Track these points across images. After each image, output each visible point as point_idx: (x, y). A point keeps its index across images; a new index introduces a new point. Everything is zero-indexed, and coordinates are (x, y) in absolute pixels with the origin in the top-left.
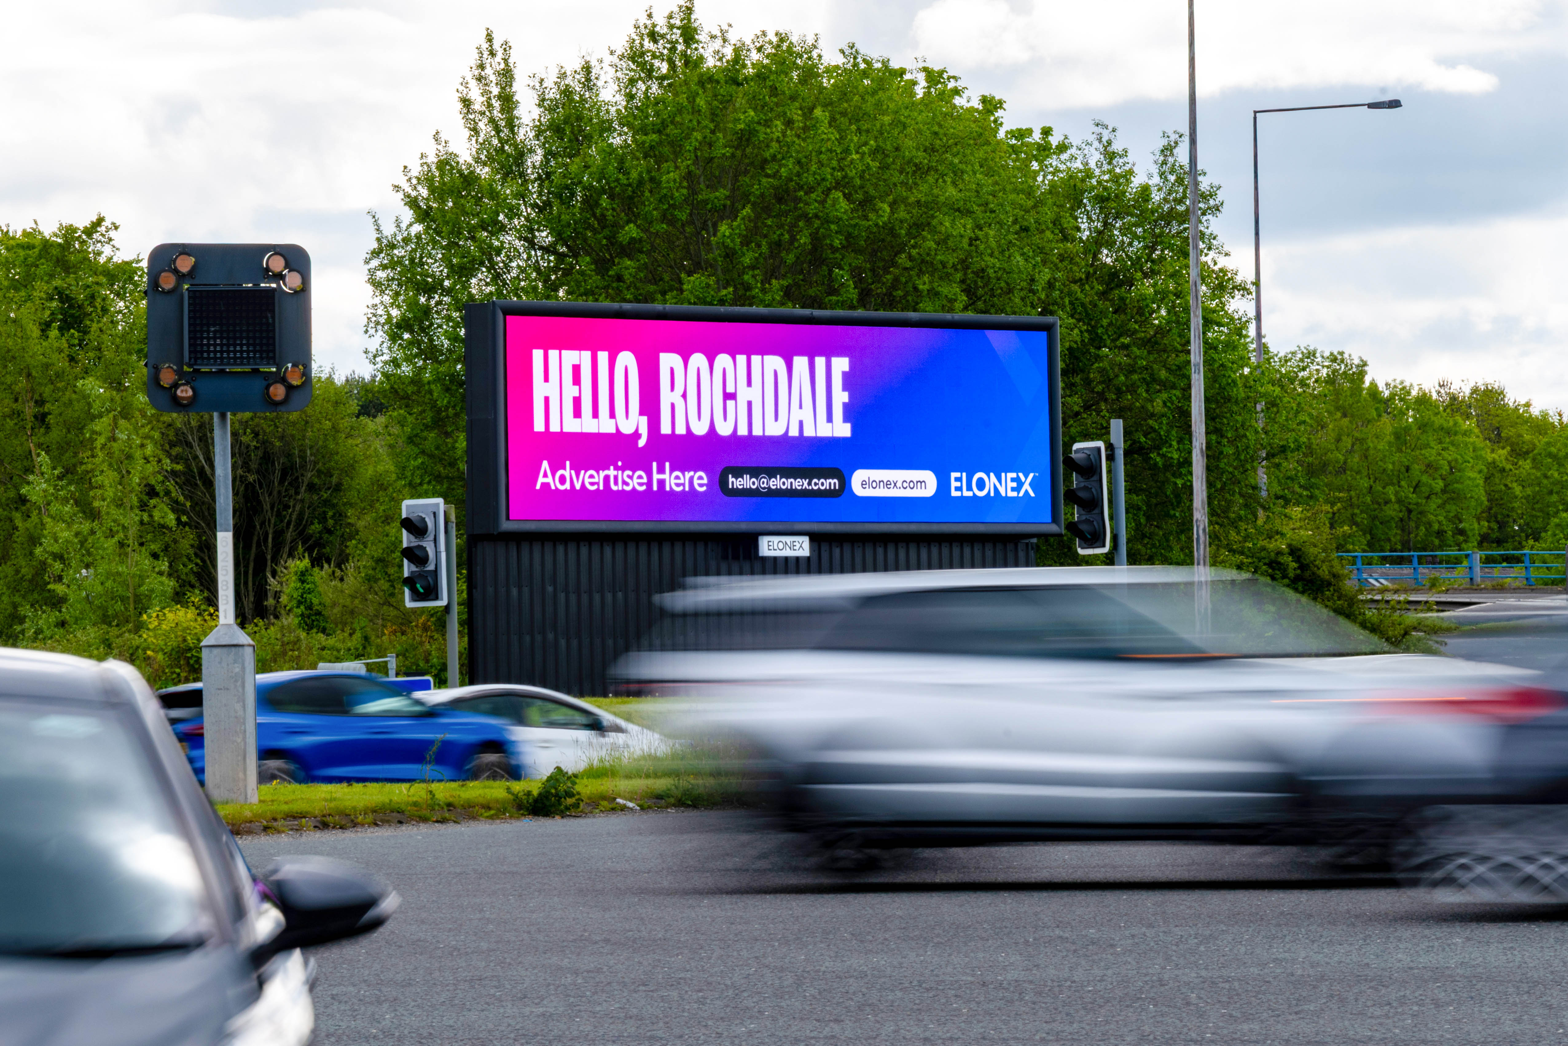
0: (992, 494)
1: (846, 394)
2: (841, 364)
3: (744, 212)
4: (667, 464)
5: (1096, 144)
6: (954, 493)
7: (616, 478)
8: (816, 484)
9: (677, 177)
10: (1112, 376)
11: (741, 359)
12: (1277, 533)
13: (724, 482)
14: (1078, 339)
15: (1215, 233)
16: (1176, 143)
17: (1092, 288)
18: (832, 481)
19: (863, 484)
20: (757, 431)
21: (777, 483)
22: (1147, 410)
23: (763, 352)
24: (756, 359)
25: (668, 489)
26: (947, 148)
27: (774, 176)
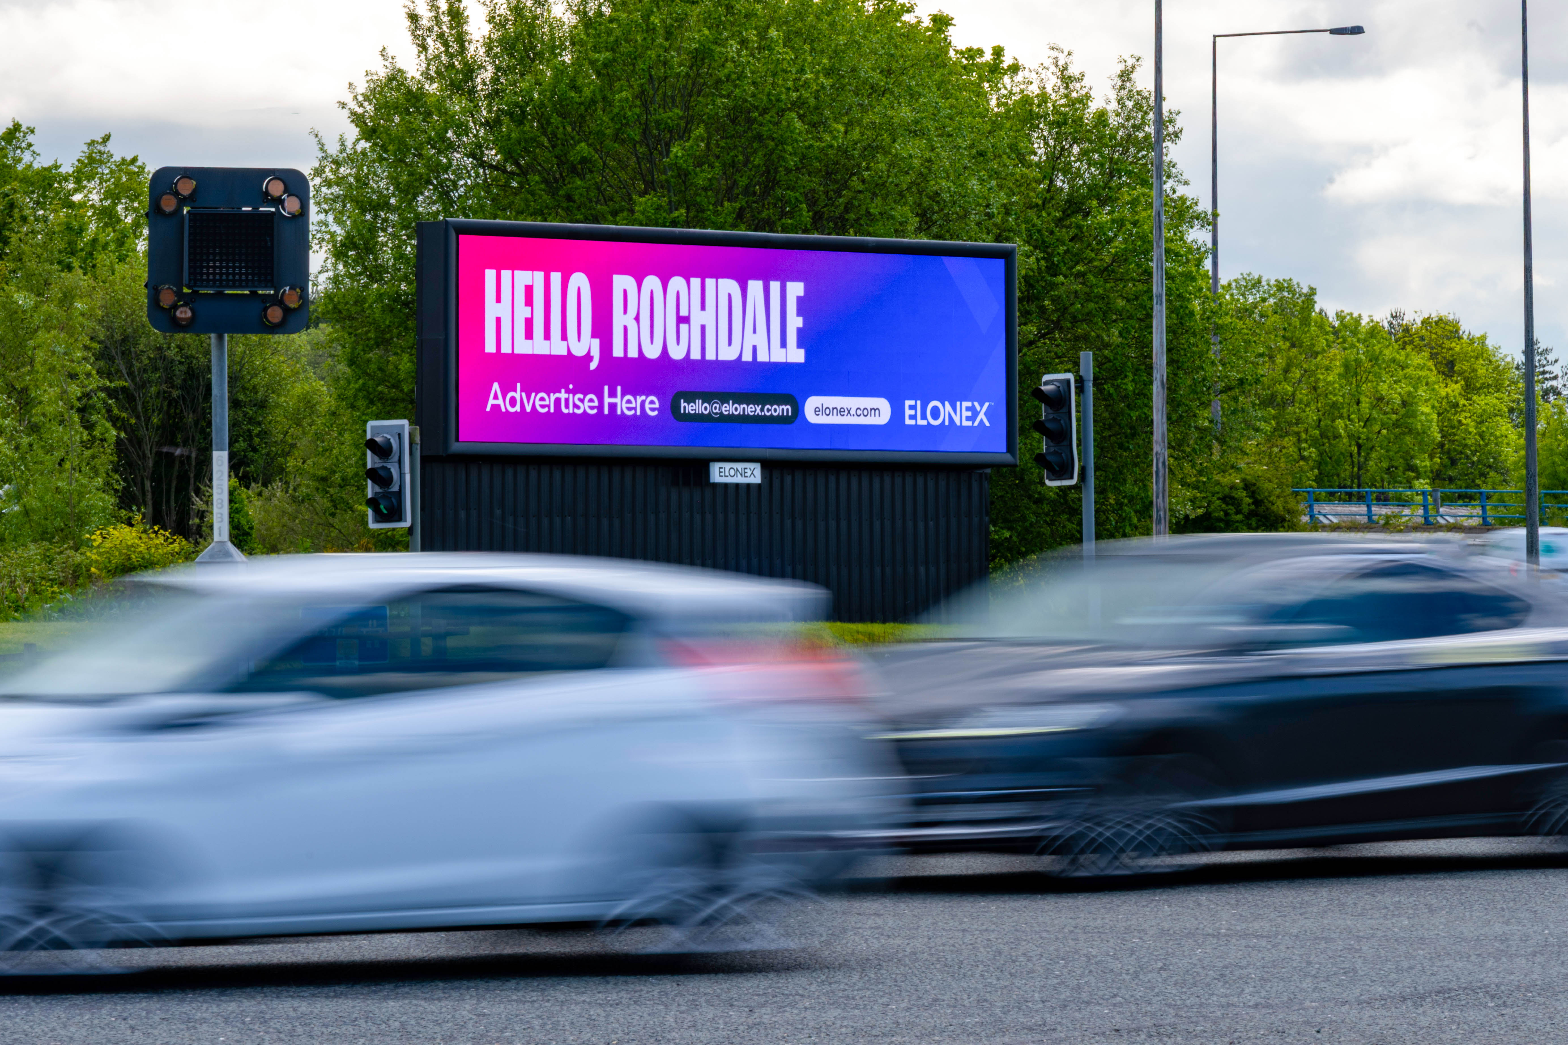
0: (947, 423)
1: (801, 319)
2: (796, 289)
3: (697, 132)
4: (619, 388)
5: (1053, 68)
6: (908, 422)
7: (567, 400)
8: (768, 410)
9: (629, 96)
10: (1068, 304)
11: (696, 282)
12: (1232, 467)
13: (676, 407)
14: (1035, 266)
15: (1174, 161)
16: (1133, 67)
17: (1049, 214)
18: (785, 408)
19: (817, 411)
20: (710, 356)
21: (730, 408)
22: (1103, 340)
23: (717, 275)
24: (710, 282)
25: (619, 412)
26: (904, 71)
27: (728, 96)
